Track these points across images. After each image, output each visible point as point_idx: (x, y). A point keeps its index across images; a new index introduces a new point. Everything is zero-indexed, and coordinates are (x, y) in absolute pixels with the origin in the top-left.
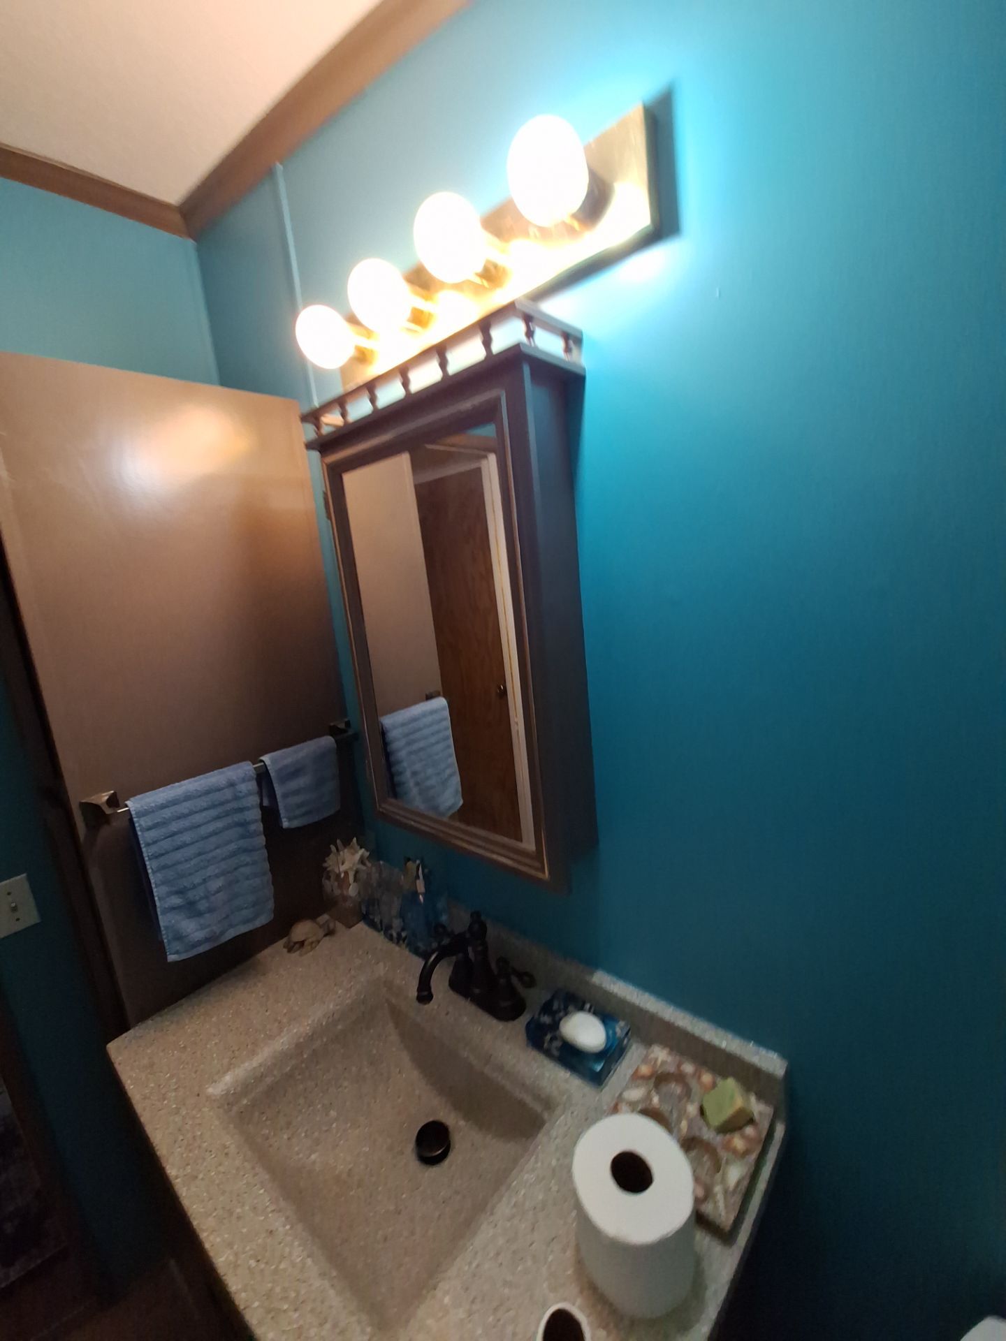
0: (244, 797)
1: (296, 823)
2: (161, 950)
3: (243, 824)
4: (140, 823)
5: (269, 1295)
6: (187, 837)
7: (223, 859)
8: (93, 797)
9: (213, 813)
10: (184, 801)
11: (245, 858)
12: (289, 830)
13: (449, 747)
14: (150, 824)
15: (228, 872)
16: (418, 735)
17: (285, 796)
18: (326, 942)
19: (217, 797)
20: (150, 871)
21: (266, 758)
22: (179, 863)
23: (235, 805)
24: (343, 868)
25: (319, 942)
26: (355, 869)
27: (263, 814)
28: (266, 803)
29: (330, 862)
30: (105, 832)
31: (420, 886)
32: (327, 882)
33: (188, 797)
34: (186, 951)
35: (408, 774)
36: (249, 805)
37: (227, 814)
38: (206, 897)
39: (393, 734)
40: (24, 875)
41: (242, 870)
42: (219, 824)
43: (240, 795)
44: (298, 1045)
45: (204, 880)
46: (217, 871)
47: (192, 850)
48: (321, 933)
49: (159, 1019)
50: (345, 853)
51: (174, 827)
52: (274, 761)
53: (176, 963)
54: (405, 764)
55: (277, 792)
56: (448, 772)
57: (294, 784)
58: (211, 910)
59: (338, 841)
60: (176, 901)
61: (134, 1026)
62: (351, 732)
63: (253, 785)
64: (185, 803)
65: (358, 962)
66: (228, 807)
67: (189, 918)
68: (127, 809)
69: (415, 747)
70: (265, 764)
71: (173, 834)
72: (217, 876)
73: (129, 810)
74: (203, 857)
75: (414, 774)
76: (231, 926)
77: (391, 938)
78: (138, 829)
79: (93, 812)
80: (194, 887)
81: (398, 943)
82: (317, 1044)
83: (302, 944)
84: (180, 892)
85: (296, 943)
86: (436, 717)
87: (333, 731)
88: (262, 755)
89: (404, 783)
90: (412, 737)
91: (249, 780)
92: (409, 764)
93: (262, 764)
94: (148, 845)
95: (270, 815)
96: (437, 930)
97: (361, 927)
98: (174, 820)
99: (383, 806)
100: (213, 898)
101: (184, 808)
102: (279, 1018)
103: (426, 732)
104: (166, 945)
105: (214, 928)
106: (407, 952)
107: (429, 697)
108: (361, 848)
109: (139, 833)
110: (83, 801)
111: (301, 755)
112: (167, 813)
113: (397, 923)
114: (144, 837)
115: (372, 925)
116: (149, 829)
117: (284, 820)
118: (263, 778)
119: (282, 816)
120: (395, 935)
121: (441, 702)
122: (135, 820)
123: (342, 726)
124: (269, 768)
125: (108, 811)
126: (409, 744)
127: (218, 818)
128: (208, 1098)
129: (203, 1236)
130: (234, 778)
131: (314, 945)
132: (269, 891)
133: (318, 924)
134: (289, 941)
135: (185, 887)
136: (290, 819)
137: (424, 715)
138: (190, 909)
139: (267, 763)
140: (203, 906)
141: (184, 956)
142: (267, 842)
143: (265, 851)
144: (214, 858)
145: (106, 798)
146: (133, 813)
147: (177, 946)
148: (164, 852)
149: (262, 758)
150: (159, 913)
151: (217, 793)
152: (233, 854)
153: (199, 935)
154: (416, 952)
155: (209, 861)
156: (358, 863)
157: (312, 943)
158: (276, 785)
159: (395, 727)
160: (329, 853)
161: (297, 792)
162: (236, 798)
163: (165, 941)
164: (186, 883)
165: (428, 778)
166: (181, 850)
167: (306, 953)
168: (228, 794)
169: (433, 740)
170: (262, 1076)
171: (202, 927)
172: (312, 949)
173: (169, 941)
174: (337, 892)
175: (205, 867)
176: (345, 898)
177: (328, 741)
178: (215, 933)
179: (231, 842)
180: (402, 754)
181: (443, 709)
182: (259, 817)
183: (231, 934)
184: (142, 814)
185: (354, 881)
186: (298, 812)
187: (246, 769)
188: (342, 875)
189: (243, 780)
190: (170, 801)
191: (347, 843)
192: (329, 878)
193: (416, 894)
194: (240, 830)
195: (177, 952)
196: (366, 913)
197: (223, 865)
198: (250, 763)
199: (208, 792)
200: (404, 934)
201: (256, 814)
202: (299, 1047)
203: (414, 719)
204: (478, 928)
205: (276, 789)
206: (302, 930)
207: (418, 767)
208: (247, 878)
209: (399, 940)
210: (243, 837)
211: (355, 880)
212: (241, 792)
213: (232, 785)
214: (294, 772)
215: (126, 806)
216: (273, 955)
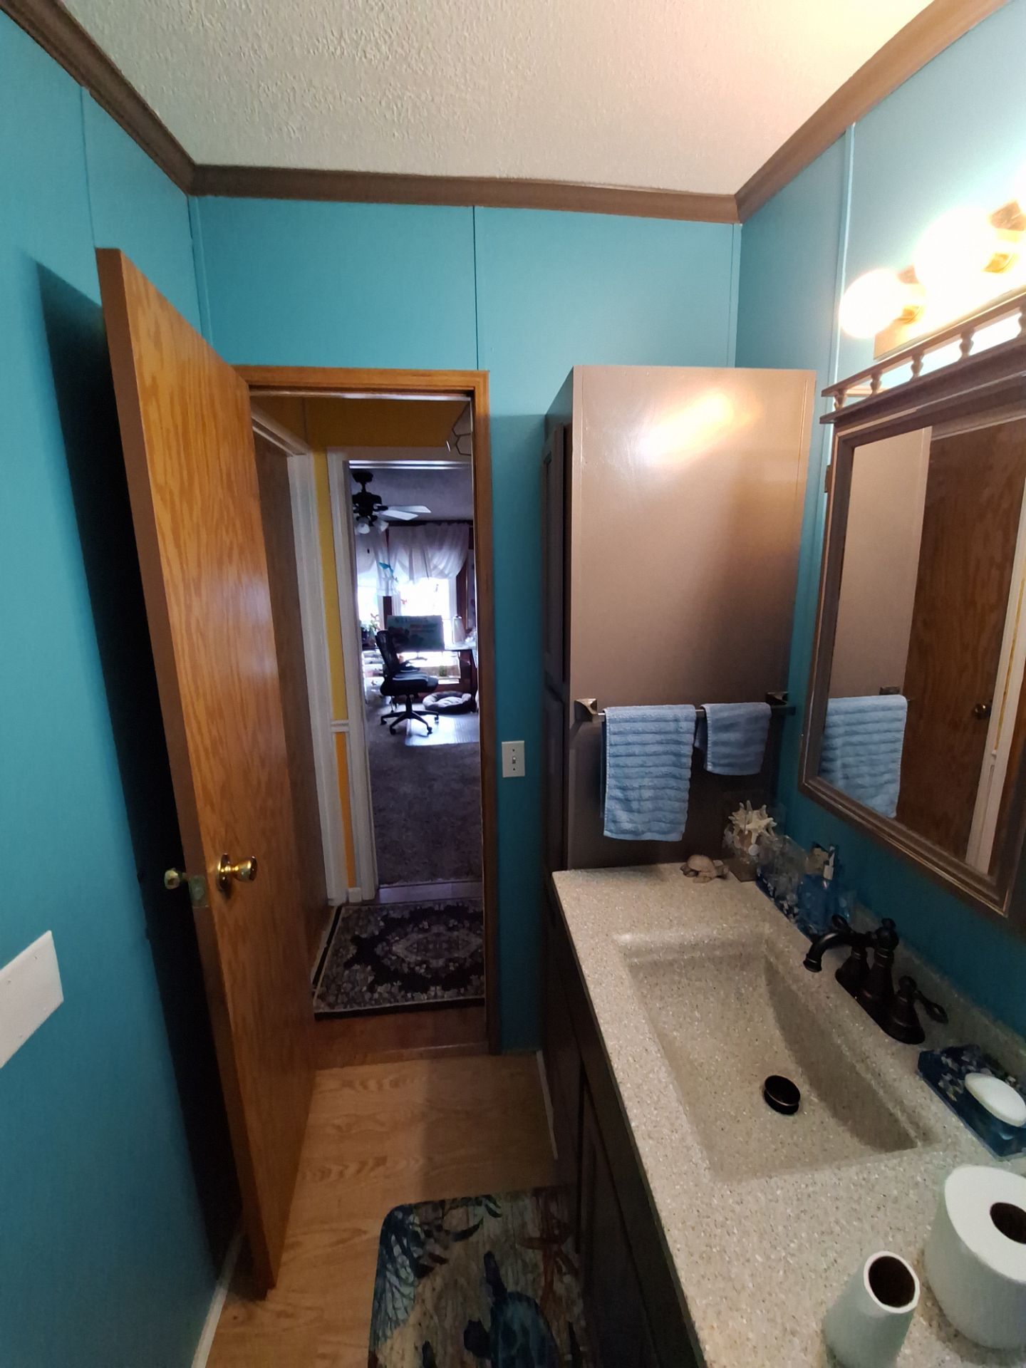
0: (683, 733)
1: (718, 771)
2: (600, 825)
3: (678, 755)
4: (610, 727)
5: (639, 1086)
6: (637, 749)
7: (657, 777)
8: (584, 700)
9: (658, 737)
10: (640, 721)
11: (672, 783)
12: (710, 773)
13: (895, 751)
14: (616, 730)
15: (659, 789)
16: (860, 728)
17: (715, 744)
18: (718, 883)
19: (663, 725)
20: (608, 764)
21: (707, 707)
22: (627, 766)
23: (674, 737)
24: (749, 827)
25: (711, 879)
26: (759, 832)
27: (694, 753)
28: (697, 744)
29: (738, 817)
30: (585, 727)
31: (828, 872)
32: (730, 833)
33: (644, 720)
34: (616, 833)
35: (839, 763)
36: (684, 740)
37: (668, 742)
38: (639, 801)
39: (832, 719)
40: (523, 742)
41: (668, 791)
42: (660, 748)
43: (681, 730)
44: (681, 945)
45: (640, 786)
46: (650, 784)
47: (638, 761)
48: (714, 873)
49: (585, 873)
50: (754, 815)
51: (631, 738)
52: (714, 712)
53: (607, 838)
54: (838, 752)
55: (709, 738)
56: (887, 777)
57: (725, 736)
58: (639, 812)
59: (748, 802)
60: (618, 793)
61: (570, 870)
62: (788, 705)
63: (692, 725)
64: (641, 723)
65: (745, 911)
66: (669, 737)
67: (624, 810)
68: (603, 714)
69: (855, 739)
70: (705, 712)
71: (629, 744)
72: (650, 788)
73: (605, 716)
74: (642, 769)
75: (844, 766)
76: (650, 830)
77: (781, 908)
78: (608, 731)
79: (581, 709)
80: (633, 789)
81: (787, 916)
82: (697, 954)
83: (697, 873)
84: (624, 789)
85: (692, 870)
86: (889, 714)
87: (770, 700)
88: (704, 703)
89: (833, 771)
90: (854, 728)
91: (691, 721)
92: (843, 755)
93: (702, 710)
94: (611, 745)
95: (699, 756)
96: (837, 921)
97: (751, 886)
98: (631, 733)
99: (810, 781)
100: (642, 803)
101: (639, 726)
102: (671, 918)
103: (870, 727)
104: (605, 822)
105: (639, 826)
106: (795, 928)
107: (884, 692)
108: (769, 817)
109: (608, 734)
110: (578, 700)
111: (737, 712)
112: (628, 726)
113: (792, 898)
114: (610, 739)
115: (764, 888)
116: (615, 734)
117: (709, 763)
118: (701, 721)
119: (708, 759)
120: (786, 906)
121: (901, 700)
122: (608, 724)
123: (780, 698)
124: (708, 715)
125: (593, 712)
126: (847, 734)
127: (661, 743)
128: (613, 941)
129: (601, 1021)
130: (680, 715)
131: (707, 879)
132: (683, 818)
133: (713, 864)
134: (687, 866)
135: (627, 786)
136: (714, 765)
137: (875, 709)
138: (626, 803)
139: (707, 711)
140: (635, 805)
141: (614, 836)
142: (692, 775)
143: (688, 783)
144: (650, 773)
145: (591, 702)
146: (607, 718)
147: (612, 826)
148: (619, 754)
149: (704, 706)
150: (606, 797)
151: (664, 723)
152: (665, 776)
153: (627, 826)
154: (806, 931)
155: (646, 773)
156: (763, 829)
157: (705, 877)
158: (710, 732)
159: (837, 713)
160: (737, 810)
161: (725, 744)
162: (677, 732)
163: (606, 819)
164: (627, 783)
165: (860, 776)
166: (631, 758)
167: (698, 882)
168: (672, 726)
169: (876, 737)
170: (651, 951)
171: (631, 821)
172: (704, 882)
173: (607, 820)
174: (738, 846)
175: (643, 777)
176: (744, 854)
177: (764, 707)
178: (638, 830)
179: (663, 765)
180: (838, 742)
181: (902, 708)
182: (691, 753)
183: (648, 836)
184: (613, 721)
185: (756, 843)
186: (722, 762)
187: (690, 710)
188: (746, 833)
189: (686, 720)
190: (632, 718)
191: (756, 807)
192: (732, 830)
193: (821, 878)
194: (673, 758)
195: (611, 831)
196: (762, 875)
197: (656, 781)
198: (694, 707)
199: (658, 720)
200: (796, 910)
201: (688, 750)
202: (682, 948)
203: (861, 711)
204: (887, 938)
205: (709, 735)
206: (698, 862)
207: (850, 760)
208: (670, 800)
209: (789, 913)
210: (674, 765)
211: (758, 842)
212: (681, 728)
213: (676, 720)
214: (727, 727)
215: (604, 712)
216: (671, 870)
